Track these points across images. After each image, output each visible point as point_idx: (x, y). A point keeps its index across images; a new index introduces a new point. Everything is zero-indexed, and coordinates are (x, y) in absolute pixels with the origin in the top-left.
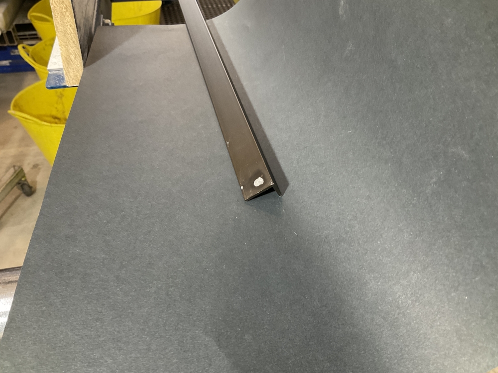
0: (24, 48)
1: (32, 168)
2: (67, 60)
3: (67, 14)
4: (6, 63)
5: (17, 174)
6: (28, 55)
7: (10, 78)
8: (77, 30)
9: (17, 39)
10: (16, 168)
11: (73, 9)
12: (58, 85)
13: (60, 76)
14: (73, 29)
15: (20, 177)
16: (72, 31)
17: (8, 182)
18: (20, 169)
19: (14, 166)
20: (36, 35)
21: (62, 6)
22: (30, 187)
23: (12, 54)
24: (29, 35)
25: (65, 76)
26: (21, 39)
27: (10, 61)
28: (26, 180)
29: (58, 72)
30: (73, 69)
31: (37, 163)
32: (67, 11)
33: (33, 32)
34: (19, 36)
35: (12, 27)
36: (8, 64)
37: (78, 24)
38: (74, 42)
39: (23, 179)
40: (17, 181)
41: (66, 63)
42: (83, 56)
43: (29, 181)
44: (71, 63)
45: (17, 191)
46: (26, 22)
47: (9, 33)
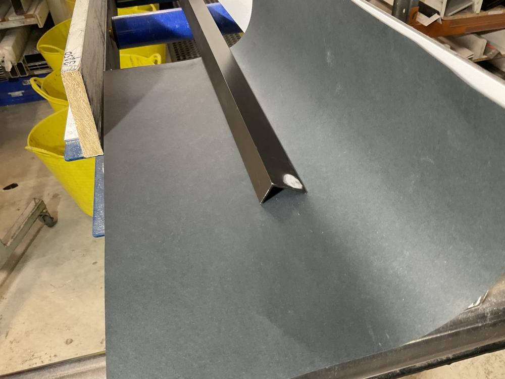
0: (35, 80)
1: (52, 199)
2: (82, 132)
3: (80, 89)
4: (19, 93)
5: (38, 207)
6: (40, 87)
7: (24, 108)
8: (90, 104)
9: (28, 70)
10: (37, 201)
11: (85, 85)
12: (76, 157)
13: (77, 146)
14: (86, 103)
15: (41, 210)
16: (85, 105)
17: (29, 216)
18: (40, 202)
19: (35, 199)
20: (46, 64)
21: (73, 82)
22: (52, 218)
23: (24, 84)
24: (39, 65)
25: (82, 148)
26: (31, 70)
27: (23, 91)
28: (47, 212)
29: (74, 141)
30: (89, 141)
31: (56, 192)
32: (79, 87)
33: (43, 62)
34: (29, 67)
35: (22, 59)
36: (21, 95)
37: (90, 97)
38: (88, 116)
39: (44, 211)
40: (38, 213)
41: (81, 136)
42: (97, 128)
43: (50, 211)
44: (87, 135)
45: (39, 223)
46: (36, 52)
47: (19, 65)
